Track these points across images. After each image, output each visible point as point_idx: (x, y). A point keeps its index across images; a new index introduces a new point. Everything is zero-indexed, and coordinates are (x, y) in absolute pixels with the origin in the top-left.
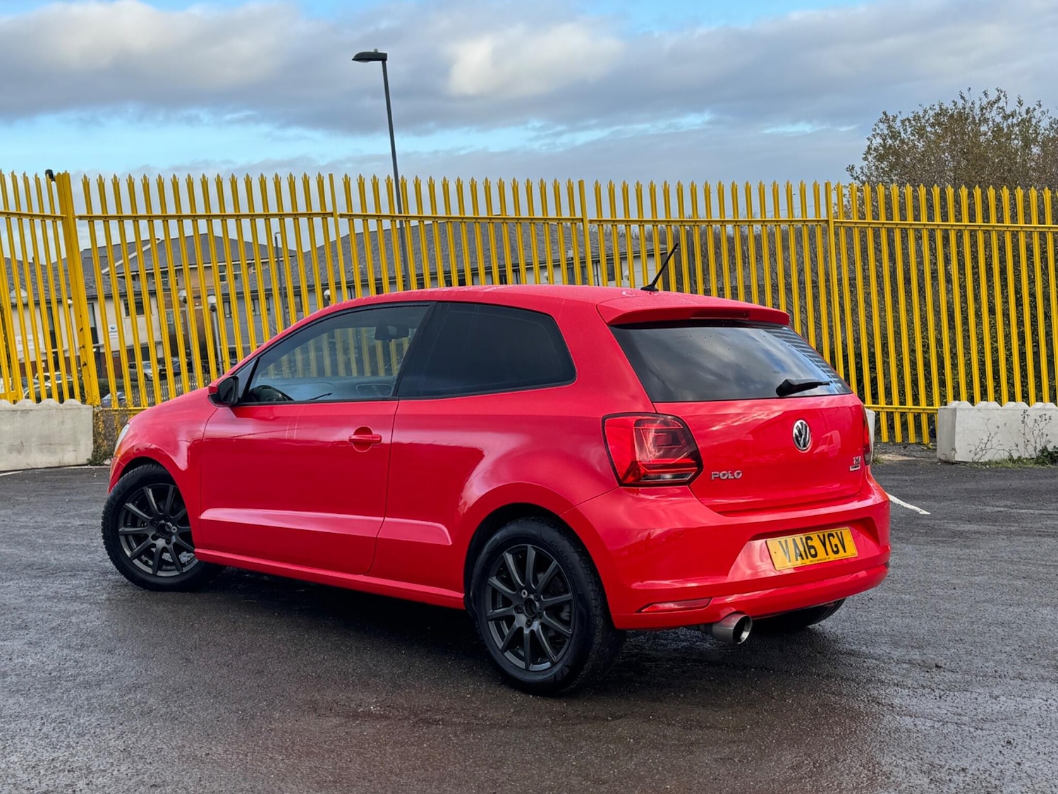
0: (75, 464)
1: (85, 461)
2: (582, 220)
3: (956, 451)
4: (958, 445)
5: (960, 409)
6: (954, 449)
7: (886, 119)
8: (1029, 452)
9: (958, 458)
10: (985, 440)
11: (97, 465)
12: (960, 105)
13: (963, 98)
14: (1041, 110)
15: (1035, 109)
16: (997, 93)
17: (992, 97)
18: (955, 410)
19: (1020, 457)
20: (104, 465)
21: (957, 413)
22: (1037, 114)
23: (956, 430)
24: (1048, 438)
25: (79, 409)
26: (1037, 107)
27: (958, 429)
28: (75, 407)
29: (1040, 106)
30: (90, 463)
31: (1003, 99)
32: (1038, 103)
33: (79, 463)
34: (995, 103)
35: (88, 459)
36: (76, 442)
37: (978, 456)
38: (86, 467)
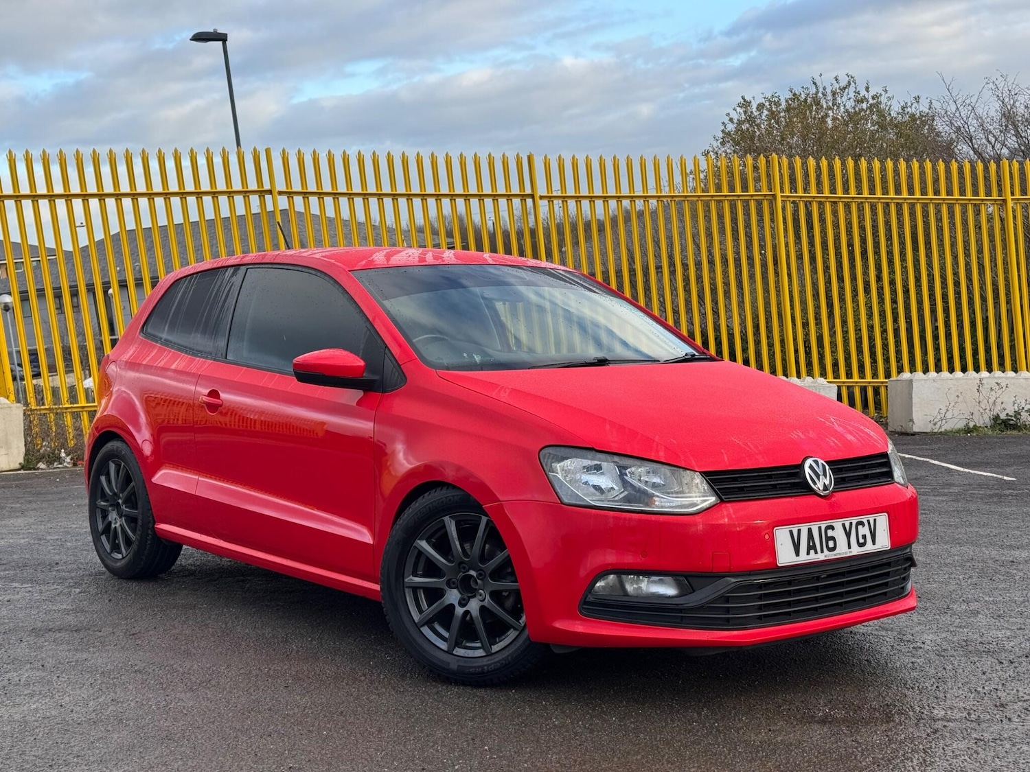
0: (8, 469)
1: (18, 466)
2: (532, 196)
3: (913, 422)
4: (915, 416)
5: (916, 380)
6: (912, 420)
7: (746, 104)
8: (983, 420)
9: (916, 429)
10: (943, 411)
11: (30, 469)
12: (813, 90)
13: (814, 83)
14: (887, 95)
15: (881, 95)
16: (847, 79)
17: (843, 83)
18: (911, 381)
19: (975, 426)
20: (38, 469)
21: (913, 383)
22: (883, 99)
23: (914, 401)
24: (1003, 406)
25: (10, 407)
26: (883, 93)
27: (915, 400)
28: (6, 406)
29: (886, 91)
30: (23, 467)
31: (853, 84)
32: (884, 89)
33: (12, 468)
34: (845, 88)
35: (20, 464)
36: (7, 445)
37: (938, 426)
38: (19, 472)
